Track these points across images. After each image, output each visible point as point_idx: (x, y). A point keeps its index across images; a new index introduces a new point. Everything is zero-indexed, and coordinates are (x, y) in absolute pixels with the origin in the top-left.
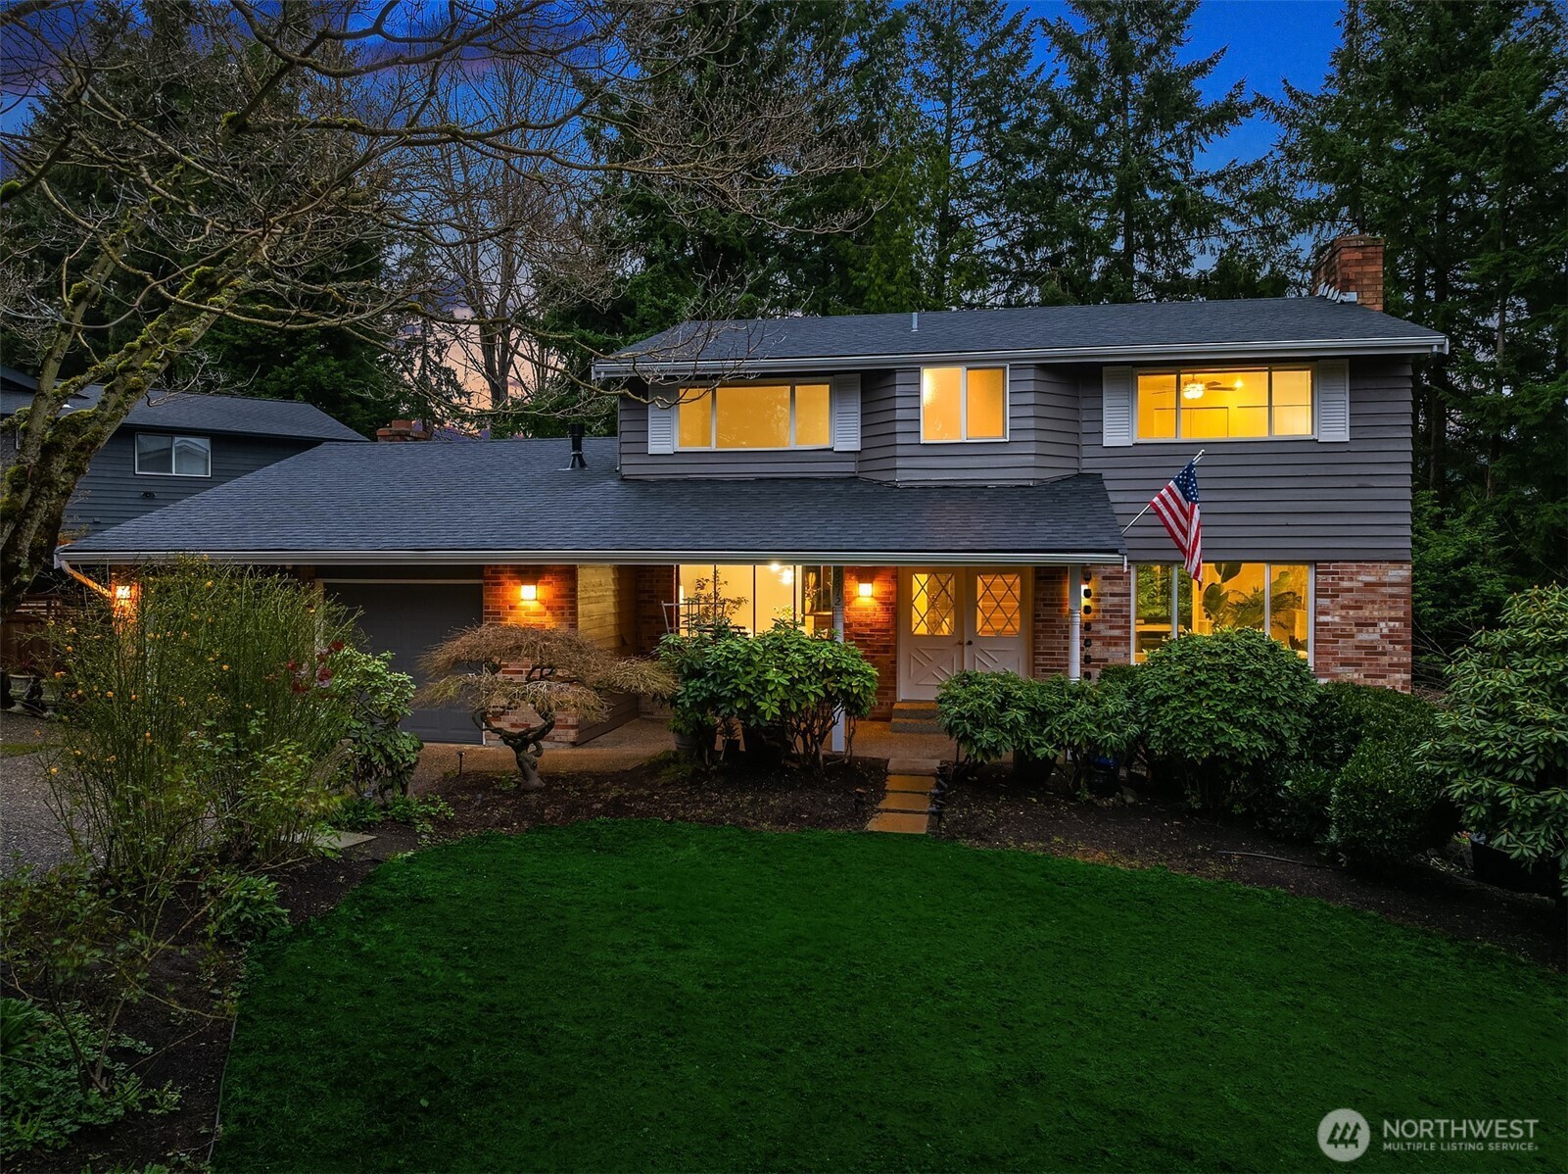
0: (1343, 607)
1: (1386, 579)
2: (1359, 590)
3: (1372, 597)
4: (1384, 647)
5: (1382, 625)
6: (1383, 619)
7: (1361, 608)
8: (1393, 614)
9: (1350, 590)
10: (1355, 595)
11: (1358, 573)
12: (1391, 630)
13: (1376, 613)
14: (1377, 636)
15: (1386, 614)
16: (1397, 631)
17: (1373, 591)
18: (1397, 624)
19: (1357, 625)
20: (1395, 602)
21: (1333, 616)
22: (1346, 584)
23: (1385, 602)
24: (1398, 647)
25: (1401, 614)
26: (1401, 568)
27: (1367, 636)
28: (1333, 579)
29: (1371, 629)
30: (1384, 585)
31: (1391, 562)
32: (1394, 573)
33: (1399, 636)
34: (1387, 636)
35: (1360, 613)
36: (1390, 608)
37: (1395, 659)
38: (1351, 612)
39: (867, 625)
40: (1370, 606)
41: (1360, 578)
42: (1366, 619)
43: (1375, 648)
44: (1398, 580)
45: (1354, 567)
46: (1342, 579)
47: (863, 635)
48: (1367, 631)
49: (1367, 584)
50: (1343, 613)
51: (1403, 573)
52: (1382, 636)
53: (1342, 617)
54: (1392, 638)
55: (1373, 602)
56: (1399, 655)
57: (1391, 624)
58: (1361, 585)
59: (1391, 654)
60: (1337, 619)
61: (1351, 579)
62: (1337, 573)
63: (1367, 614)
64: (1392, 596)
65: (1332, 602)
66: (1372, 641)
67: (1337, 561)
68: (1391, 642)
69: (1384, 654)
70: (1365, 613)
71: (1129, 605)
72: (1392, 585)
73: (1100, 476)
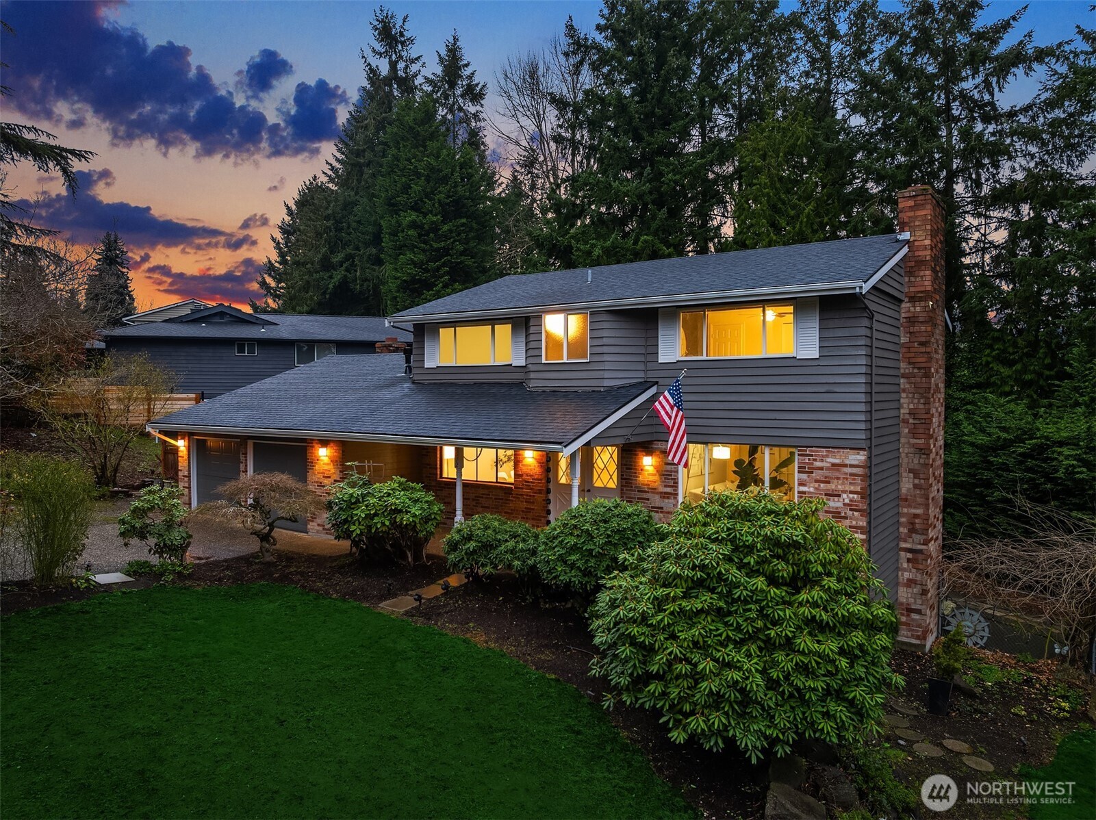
0: (816, 481)
1: (847, 462)
2: (828, 469)
3: (837, 474)
4: (845, 513)
5: (845, 496)
6: (845, 492)
7: (829, 482)
8: (852, 488)
9: (822, 469)
10: (825, 473)
11: (827, 456)
12: (851, 501)
13: (839, 487)
14: (840, 504)
15: (847, 488)
16: (856, 501)
17: (838, 470)
18: (855, 496)
19: (826, 495)
20: (854, 480)
21: (809, 488)
22: (818, 464)
23: (847, 479)
24: (856, 514)
25: (858, 489)
26: (858, 454)
27: (834, 504)
28: (809, 459)
29: (836, 499)
30: (846, 466)
31: (851, 449)
32: (854, 457)
33: (856, 506)
34: (848, 505)
35: (829, 486)
36: (851, 483)
37: (854, 523)
38: (822, 485)
39: (531, 476)
40: (836, 481)
41: (828, 460)
42: (833, 490)
43: (839, 513)
44: (856, 463)
45: (824, 452)
46: (815, 460)
47: (529, 482)
48: (834, 500)
49: (833, 465)
50: (816, 485)
51: (859, 458)
52: (844, 505)
53: (816, 488)
54: (851, 506)
55: (838, 478)
56: (857, 519)
57: (851, 496)
58: (828, 465)
59: (851, 519)
60: (812, 490)
61: (822, 461)
62: (812, 455)
63: (833, 487)
64: (851, 475)
65: (808, 477)
66: (837, 508)
67: (812, 447)
68: (851, 510)
69: (846, 518)
70: (832, 486)
71: (677, 472)
72: (852, 466)
73: (657, 383)
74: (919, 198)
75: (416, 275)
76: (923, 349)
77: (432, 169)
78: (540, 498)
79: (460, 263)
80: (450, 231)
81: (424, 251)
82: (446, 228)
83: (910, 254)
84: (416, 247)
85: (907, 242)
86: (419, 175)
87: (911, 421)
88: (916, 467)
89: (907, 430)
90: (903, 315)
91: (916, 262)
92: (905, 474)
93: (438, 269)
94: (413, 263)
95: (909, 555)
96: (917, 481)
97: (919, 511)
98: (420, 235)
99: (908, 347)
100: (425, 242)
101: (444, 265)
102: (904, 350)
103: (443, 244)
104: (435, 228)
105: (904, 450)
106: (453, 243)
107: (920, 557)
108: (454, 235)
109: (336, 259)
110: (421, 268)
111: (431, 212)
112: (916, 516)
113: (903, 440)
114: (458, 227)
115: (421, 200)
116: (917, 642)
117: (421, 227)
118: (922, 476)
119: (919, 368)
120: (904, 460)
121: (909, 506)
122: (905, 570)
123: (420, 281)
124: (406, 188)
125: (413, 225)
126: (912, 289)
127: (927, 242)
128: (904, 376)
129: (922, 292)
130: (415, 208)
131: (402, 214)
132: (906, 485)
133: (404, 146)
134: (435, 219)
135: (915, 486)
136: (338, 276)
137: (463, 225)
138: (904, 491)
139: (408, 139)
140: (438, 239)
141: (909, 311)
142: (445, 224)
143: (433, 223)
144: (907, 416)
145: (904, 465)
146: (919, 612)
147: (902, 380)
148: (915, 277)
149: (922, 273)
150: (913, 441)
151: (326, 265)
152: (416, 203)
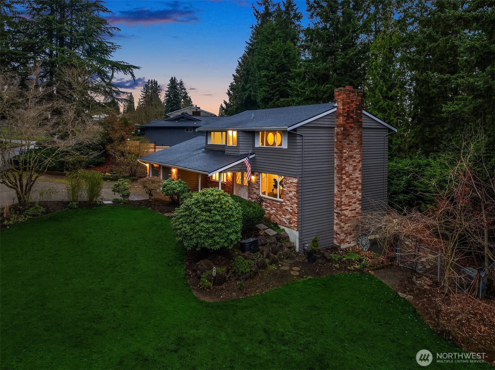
0: (287, 187)
1: (293, 182)
3: (291, 185)
6: (293, 191)
10: (289, 185)
12: (294, 194)
13: (292, 189)
14: (292, 195)
18: (295, 192)
19: (289, 192)
20: (295, 187)
22: (288, 182)
23: (293, 187)
24: (295, 198)
25: (296, 190)
30: (293, 183)
31: (294, 177)
32: (295, 180)
37: (295, 201)
40: (291, 187)
41: (290, 181)
43: (292, 197)
44: (295, 182)
45: (289, 178)
46: (287, 180)
47: (229, 182)
48: (291, 193)
49: (291, 182)
54: (294, 196)
60: (286, 190)
67: (287, 176)
69: (293, 199)
70: (290, 189)
71: (260, 182)
72: (295, 183)
73: (255, 153)
74: (340, 92)
75: (266, 96)
76: (340, 144)
77: (273, 53)
78: (231, 187)
79: (284, 90)
80: (280, 77)
81: (269, 86)
82: (278, 76)
83: (337, 111)
84: (266, 85)
85: (336, 107)
86: (268, 56)
87: (337, 168)
88: (338, 184)
89: (336, 172)
90: (335, 132)
91: (339, 114)
92: (335, 187)
93: (275, 93)
94: (265, 91)
95: (337, 215)
96: (338, 189)
97: (339, 199)
98: (268, 80)
99: (336, 142)
100: (270, 83)
101: (277, 91)
102: (335, 144)
103: (276, 83)
104: (273, 77)
105: (335, 178)
106: (281, 82)
107: (340, 215)
108: (281, 79)
109: (247, 86)
110: (268, 93)
111: (272, 70)
112: (338, 201)
113: (335, 175)
114: (283, 75)
115: (268, 65)
116: (338, 245)
117: (268, 76)
118: (340, 187)
119: (339, 150)
120: (335, 182)
121: (336, 198)
122: (335, 219)
123: (268, 98)
124: (263, 61)
125: (265, 76)
126: (338, 123)
127: (341, 107)
128: (336, 153)
129: (340, 124)
130: (267, 69)
131: (261, 71)
132: (336, 190)
133: (264, 44)
134: (273, 73)
135: (338, 191)
136: (247, 93)
137: (285, 74)
138: (335, 192)
139: (265, 41)
140: (275, 81)
141: (337, 131)
142: (278, 75)
143: (273, 75)
144: (336, 167)
145: (335, 183)
146: (339, 234)
147: (335, 154)
148: (339, 119)
149: (340, 118)
150: (338, 175)
151: (244, 89)
152: (267, 67)
